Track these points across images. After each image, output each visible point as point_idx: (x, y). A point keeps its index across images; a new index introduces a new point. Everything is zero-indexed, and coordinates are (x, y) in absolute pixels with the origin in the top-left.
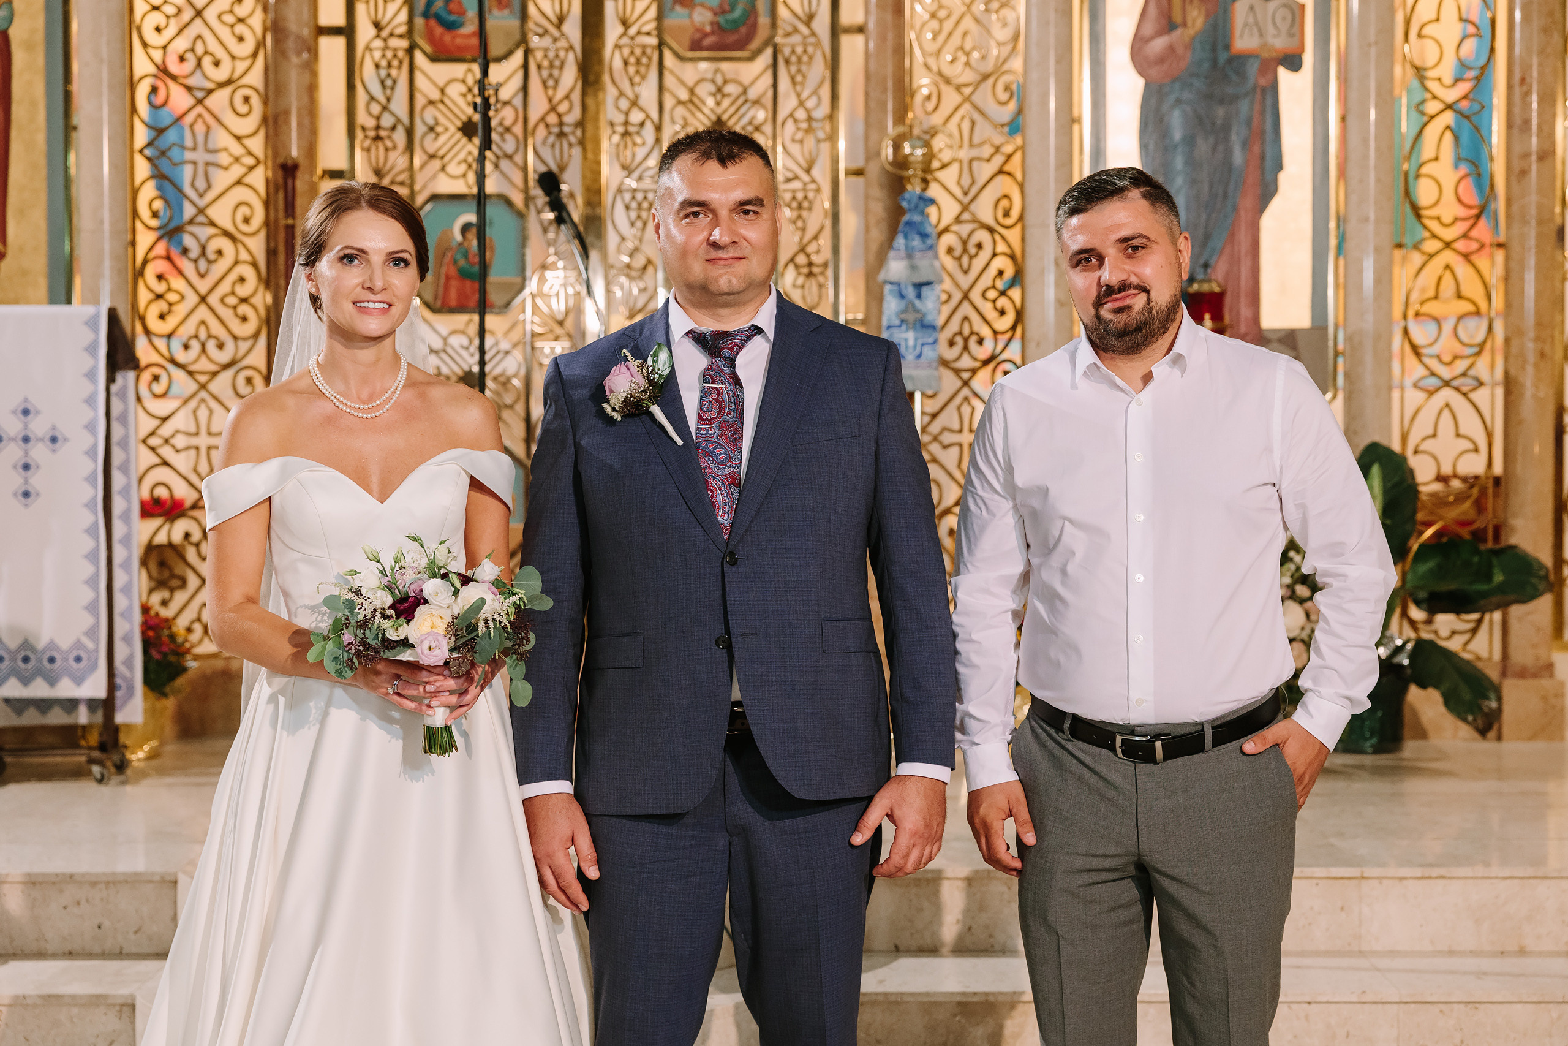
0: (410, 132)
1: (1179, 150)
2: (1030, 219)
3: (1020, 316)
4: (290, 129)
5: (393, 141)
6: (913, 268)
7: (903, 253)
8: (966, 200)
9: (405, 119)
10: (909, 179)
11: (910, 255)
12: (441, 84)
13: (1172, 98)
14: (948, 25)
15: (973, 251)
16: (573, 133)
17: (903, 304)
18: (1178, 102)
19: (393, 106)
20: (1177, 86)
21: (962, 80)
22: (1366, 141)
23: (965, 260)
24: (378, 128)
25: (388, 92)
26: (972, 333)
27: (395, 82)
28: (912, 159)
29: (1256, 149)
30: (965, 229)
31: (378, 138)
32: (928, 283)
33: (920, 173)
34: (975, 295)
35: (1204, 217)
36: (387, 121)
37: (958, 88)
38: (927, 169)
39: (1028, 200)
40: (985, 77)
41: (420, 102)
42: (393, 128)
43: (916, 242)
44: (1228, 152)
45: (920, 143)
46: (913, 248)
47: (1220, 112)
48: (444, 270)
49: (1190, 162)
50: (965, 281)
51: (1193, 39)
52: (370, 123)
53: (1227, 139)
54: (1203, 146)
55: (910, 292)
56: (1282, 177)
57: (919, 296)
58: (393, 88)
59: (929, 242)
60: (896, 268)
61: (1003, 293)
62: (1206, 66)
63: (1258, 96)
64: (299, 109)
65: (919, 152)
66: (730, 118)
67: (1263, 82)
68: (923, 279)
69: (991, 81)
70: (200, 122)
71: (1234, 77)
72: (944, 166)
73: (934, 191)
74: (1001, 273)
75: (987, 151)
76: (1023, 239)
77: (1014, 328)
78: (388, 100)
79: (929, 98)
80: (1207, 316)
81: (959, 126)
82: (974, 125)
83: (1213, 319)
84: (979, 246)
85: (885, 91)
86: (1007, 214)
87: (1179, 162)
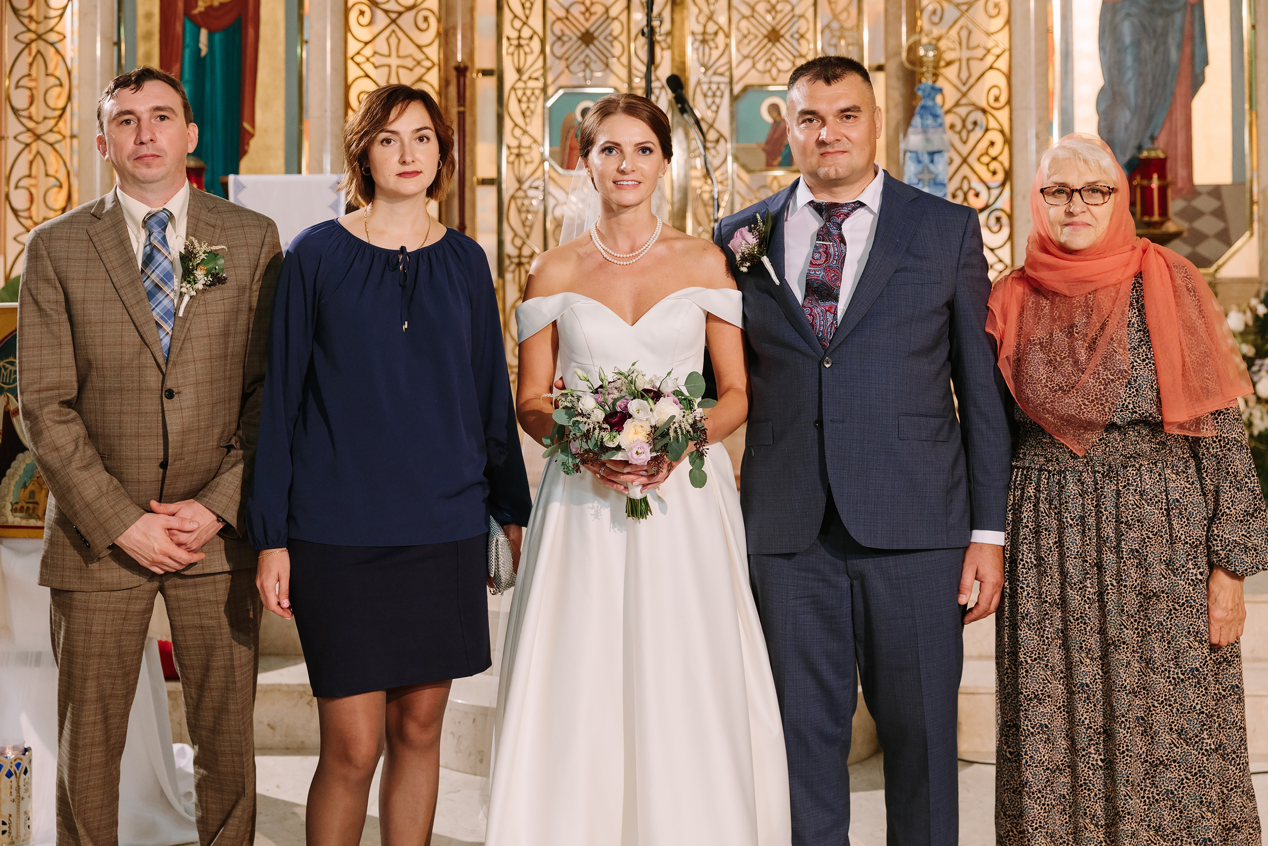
0: (543, 42)
1: (1129, 51)
2: (1016, 102)
3: (1008, 175)
4: (456, 40)
5: (531, 48)
6: (928, 140)
7: (920, 129)
8: (964, 89)
9: (540, 32)
10: (922, 74)
11: (925, 130)
12: (566, 5)
13: (1123, 12)
15: (970, 126)
16: (665, 41)
17: (920, 167)
18: (1128, 15)
19: (531, 22)
20: (1127, 3)
23: (964, 133)
24: (519, 38)
25: (527, 12)
26: (970, 188)
27: (532, 4)
28: (925, 59)
30: (962, 111)
31: (519, 46)
32: (939, 152)
33: (931, 69)
34: (972, 160)
35: (1148, 102)
36: (526, 32)
37: (958, 6)
38: (936, 67)
39: (1014, 89)
41: (550, 17)
42: (531, 38)
43: (930, 121)
44: (1167, 53)
45: (932, 47)
46: (927, 126)
47: (1160, 22)
48: (568, 143)
49: (1138, 59)
50: (964, 150)
52: (514, 34)
53: (1165, 43)
54: (1147, 49)
55: (926, 159)
56: (1208, 70)
57: (932, 161)
58: (531, 9)
59: (939, 121)
60: (914, 140)
61: (995, 159)
63: (1189, 8)
64: (463, 26)
65: (931, 54)
66: (782, 28)
67: (1191, 0)
68: (935, 148)
69: (983, 1)
70: (393, 35)
72: (949, 64)
73: (941, 83)
74: (992, 144)
75: (980, 52)
76: (1011, 119)
77: (1003, 184)
78: (527, 18)
79: (934, 12)
80: (1155, 176)
81: (959, 34)
82: (970, 33)
83: (1159, 178)
84: (975, 123)
85: (900, 8)
86: (997, 99)
87: (1129, 60)
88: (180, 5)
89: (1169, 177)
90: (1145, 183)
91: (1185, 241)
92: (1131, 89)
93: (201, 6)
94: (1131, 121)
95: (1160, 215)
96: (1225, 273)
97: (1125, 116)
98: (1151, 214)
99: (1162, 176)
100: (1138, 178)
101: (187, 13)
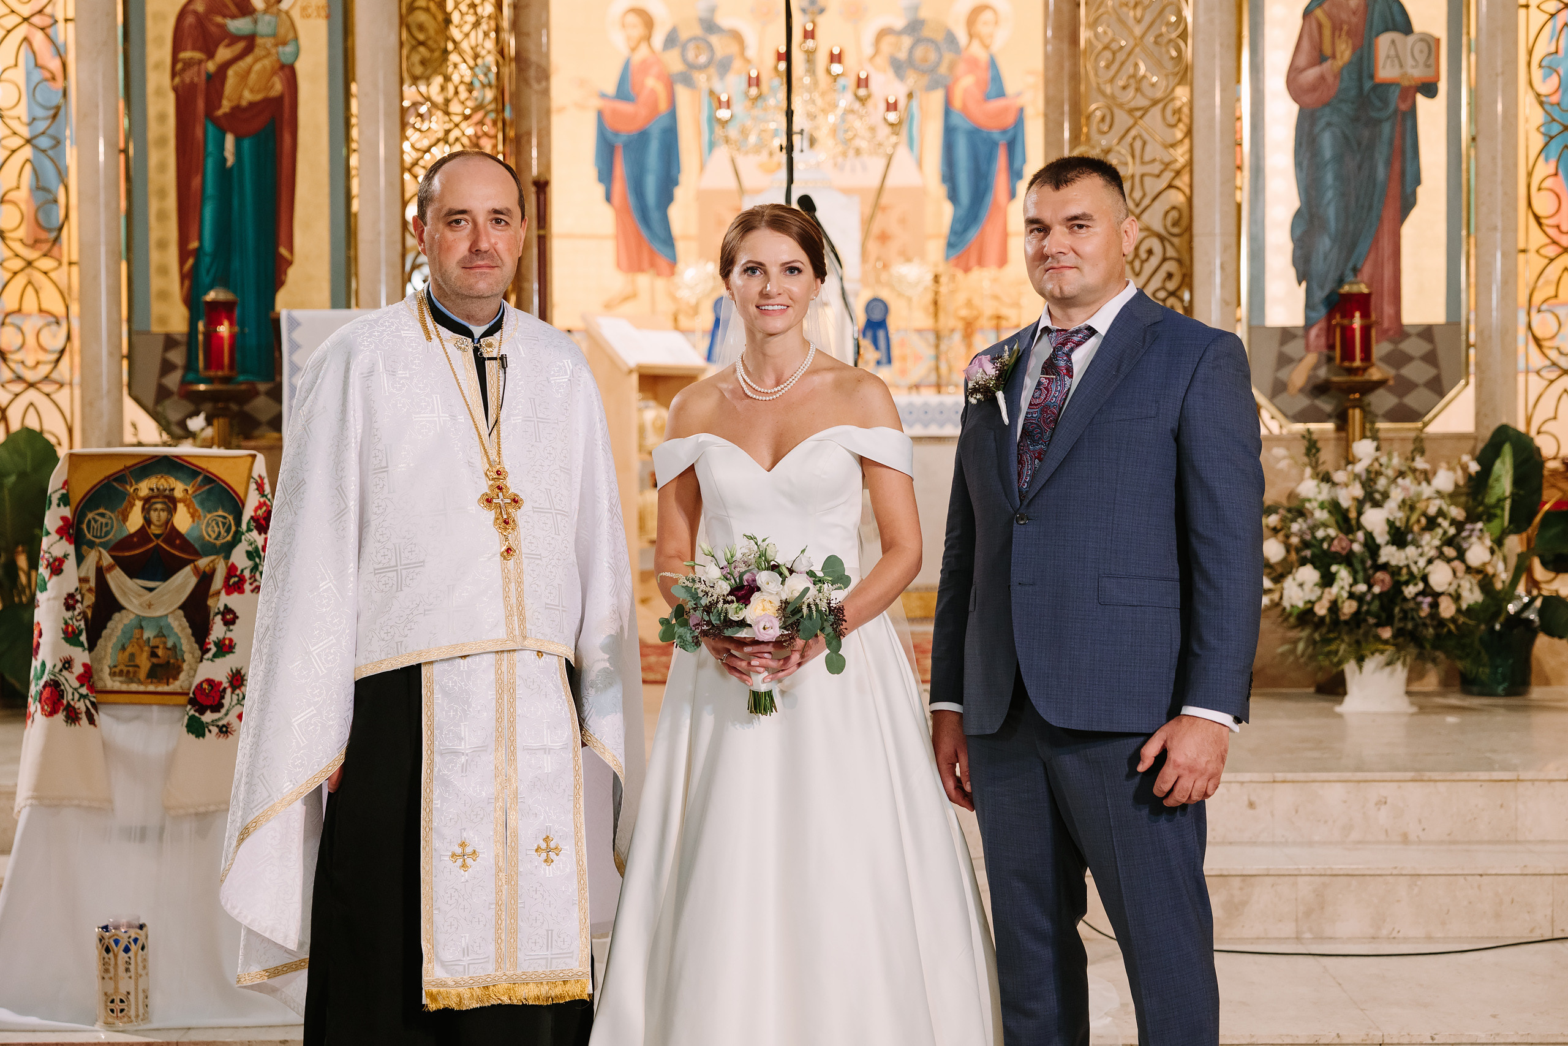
1: (1329, 167)
2: (1197, 227)
13: (1324, 121)
14: (1121, 57)
18: (1329, 124)
20: (1327, 110)
21: (1133, 105)
22: (1494, 158)
23: (1137, 264)
29: (1397, 166)
35: (1351, 227)
37: (1131, 111)
39: (1195, 211)
40: (1155, 103)
44: (1373, 169)
47: (1366, 133)
49: (1338, 177)
51: (1342, 69)
53: (1372, 158)
54: (1350, 165)
56: (1420, 191)
62: (1353, 93)
63: (1399, 118)
67: (1403, 107)
69: (1161, 105)
71: (1378, 104)
74: (1170, 276)
75: (1156, 168)
76: (1190, 248)
79: (1103, 119)
80: (1357, 314)
81: (1131, 145)
82: (1144, 143)
83: (1362, 317)
84: (1150, 252)
85: (1062, 114)
86: (1175, 224)
87: (1329, 178)
88: (201, 104)
89: (1373, 317)
90: (1346, 322)
91: (1391, 390)
92: (1331, 212)
93: (226, 106)
94: (1331, 250)
95: (1362, 360)
96: (1433, 428)
97: (1325, 243)
98: (1353, 359)
99: (1365, 315)
100: (1338, 317)
101: (209, 114)
